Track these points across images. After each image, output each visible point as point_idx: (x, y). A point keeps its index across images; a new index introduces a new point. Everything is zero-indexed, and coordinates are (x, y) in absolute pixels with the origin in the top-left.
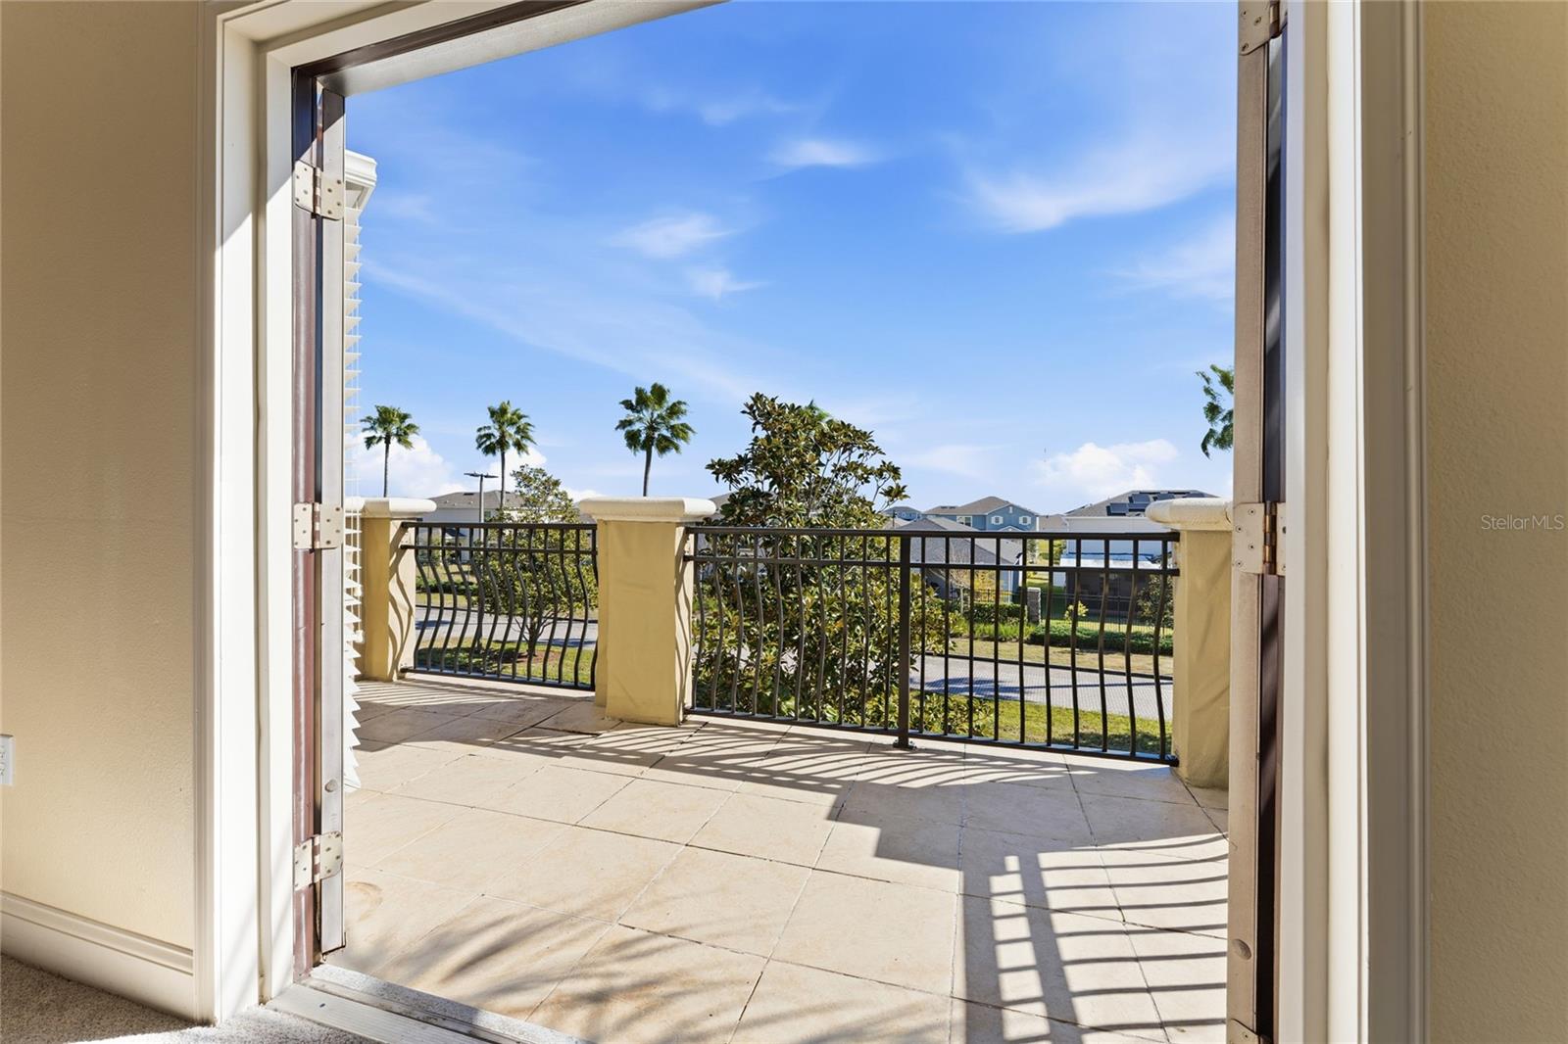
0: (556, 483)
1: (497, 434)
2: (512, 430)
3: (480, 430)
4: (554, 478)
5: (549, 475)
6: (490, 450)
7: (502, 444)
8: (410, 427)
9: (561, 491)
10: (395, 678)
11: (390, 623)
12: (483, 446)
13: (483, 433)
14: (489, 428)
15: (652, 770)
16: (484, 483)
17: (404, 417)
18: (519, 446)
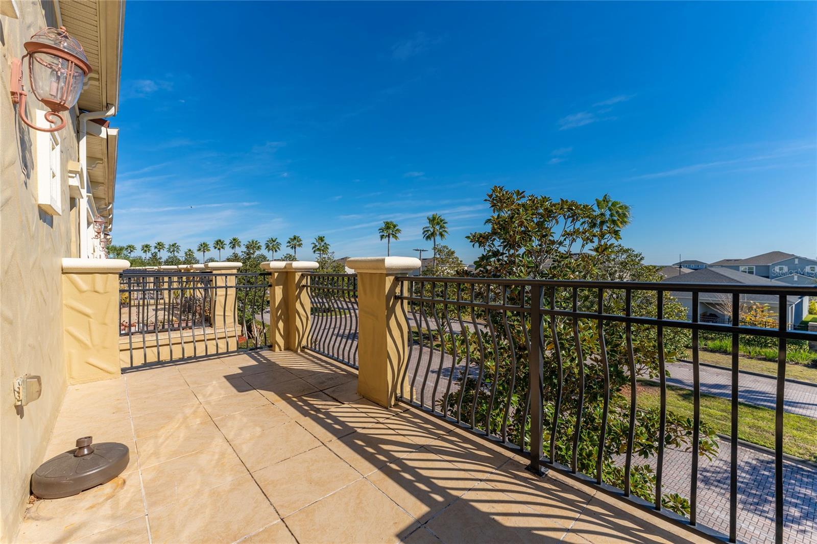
0: (453, 253)
1: (432, 230)
2: (437, 227)
3: (424, 228)
4: (452, 250)
5: (449, 249)
6: (428, 238)
7: (433, 234)
8: (397, 230)
9: (455, 256)
10: (299, 351)
11: (297, 324)
12: (426, 236)
13: (425, 230)
14: (428, 227)
15: (338, 441)
16: (421, 253)
17: (395, 226)
18: (441, 235)
